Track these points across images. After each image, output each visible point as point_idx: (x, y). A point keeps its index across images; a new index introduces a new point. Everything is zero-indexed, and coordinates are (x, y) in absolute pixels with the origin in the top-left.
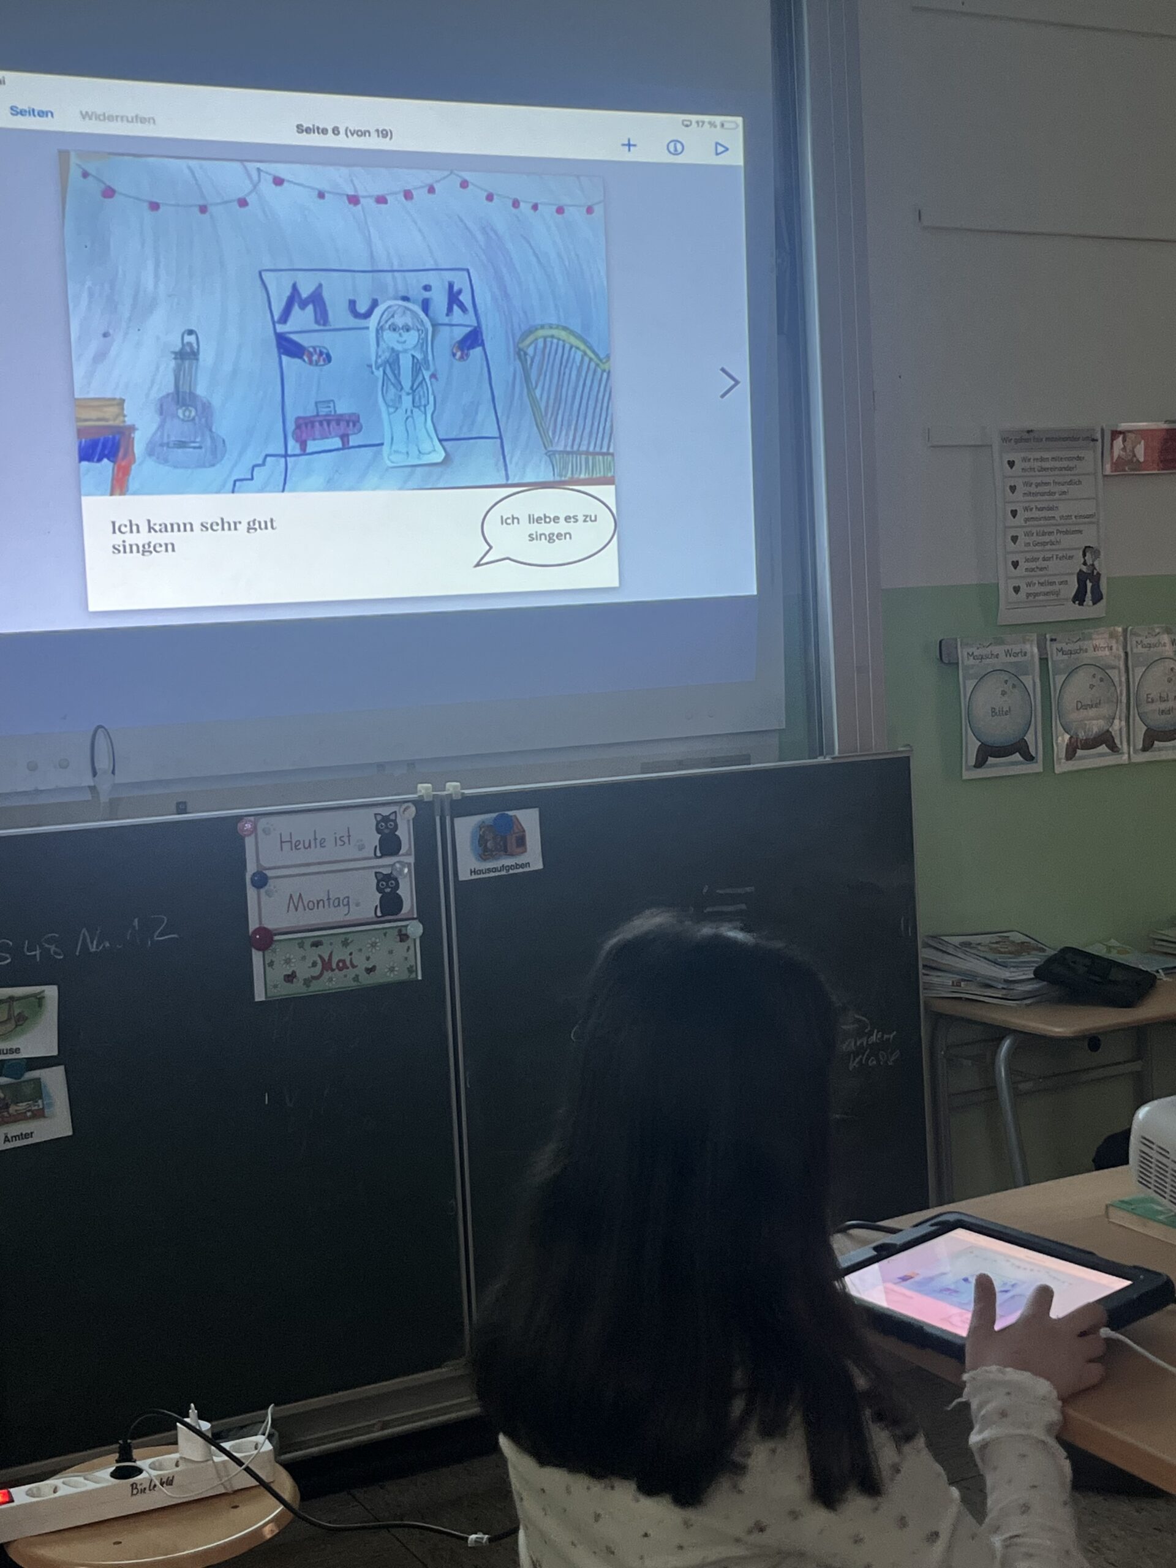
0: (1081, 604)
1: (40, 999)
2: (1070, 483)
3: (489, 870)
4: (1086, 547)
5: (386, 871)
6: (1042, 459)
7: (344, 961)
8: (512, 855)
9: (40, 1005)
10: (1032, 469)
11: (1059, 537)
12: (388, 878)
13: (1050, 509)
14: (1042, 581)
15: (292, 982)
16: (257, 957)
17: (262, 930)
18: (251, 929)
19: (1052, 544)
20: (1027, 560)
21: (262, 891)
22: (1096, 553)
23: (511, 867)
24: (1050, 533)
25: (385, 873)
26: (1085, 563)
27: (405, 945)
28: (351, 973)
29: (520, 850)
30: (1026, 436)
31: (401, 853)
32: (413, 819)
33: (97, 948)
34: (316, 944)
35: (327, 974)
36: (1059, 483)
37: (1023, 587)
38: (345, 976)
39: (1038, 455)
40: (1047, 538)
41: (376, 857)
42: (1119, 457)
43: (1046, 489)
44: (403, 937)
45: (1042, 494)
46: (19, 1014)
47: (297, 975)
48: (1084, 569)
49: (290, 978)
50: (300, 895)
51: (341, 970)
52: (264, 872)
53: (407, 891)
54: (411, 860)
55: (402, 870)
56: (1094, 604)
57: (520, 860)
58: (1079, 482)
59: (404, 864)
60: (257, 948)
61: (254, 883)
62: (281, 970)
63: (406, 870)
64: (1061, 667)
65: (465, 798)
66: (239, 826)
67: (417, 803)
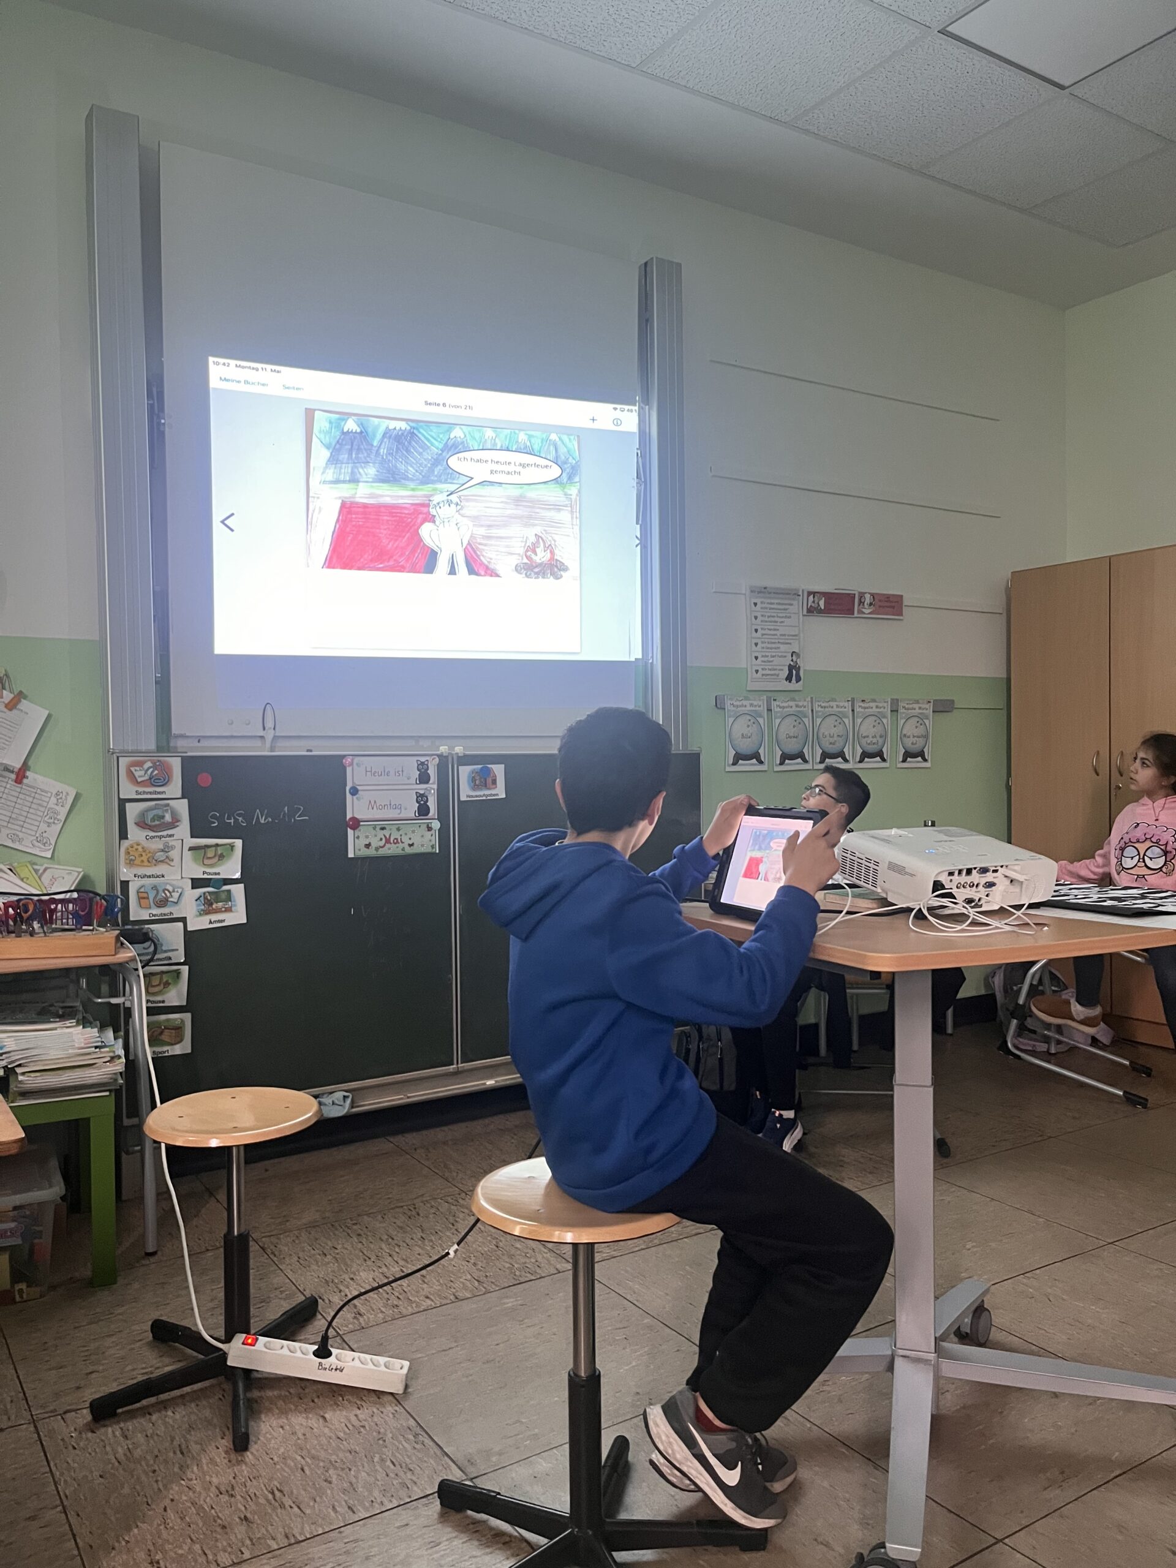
0: (790, 682)
1: (232, 847)
2: (786, 617)
3: (477, 796)
4: (794, 652)
5: (422, 792)
6: (771, 604)
7: (397, 839)
8: (489, 789)
9: (232, 850)
10: (767, 608)
11: (779, 645)
12: (422, 795)
13: (775, 630)
14: (770, 667)
15: (368, 848)
16: (350, 832)
17: (353, 819)
18: (348, 818)
19: (775, 648)
20: (763, 656)
21: (355, 797)
22: (798, 656)
23: (488, 795)
24: (774, 643)
26: (792, 660)
27: (430, 833)
28: (401, 845)
29: (494, 786)
30: (763, 590)
31: (431, 782)
32: (438, 765)
33: (265, 820)
34: (383, 829)
35: (388, 846)
36: (780, 617)
37: (760, 670)
38: (397, 847)
39: (769, 601)
40: (773, 646)
41: (416, 783)
42: (811, 606)
43: (773, 619)
44: (429, 829)
45: (771, 622)
46: (222, 854)
47: (372, 844)
48: (792, 663)
49: (368, 846)
50: (375, 802)
51: (395, 844)
52: (358, 787)
53: (432, 804)
54: (435, 786)
55: (430, 791)
56: (797, 682)
57: (493, 792)
58: (790, 617)
59: (431, 788)
60: (351, 828)
61: (350, 792)
62: (363, 841)
63: (433, 791)
64: (779, 715)
65: (465, 756)
66: (344, 761)
67: (440, 756)
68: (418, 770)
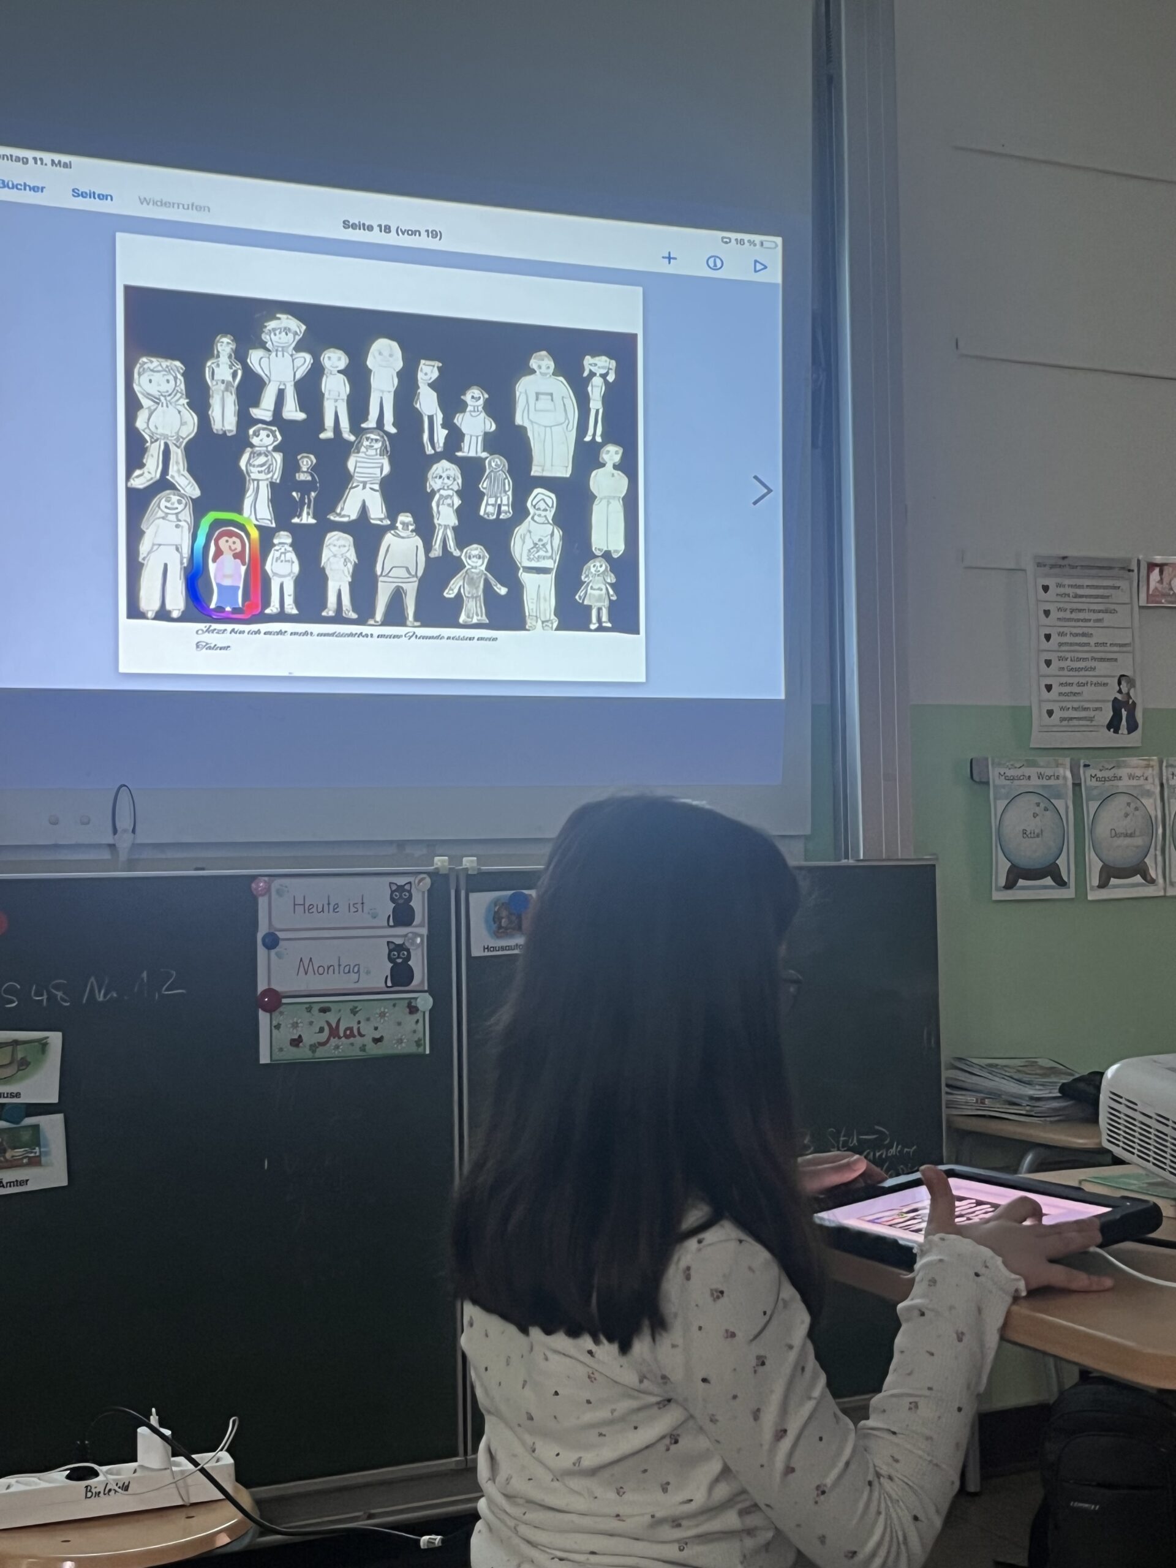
0: (1115, 732)
1: (43, 1045)
2: (1106, 611)
3: (503, 948)
4: (1121, 676)
5: (399, 941)
6: (1077, 586)
7: (351, 1029)
9: (43, 1052)
10: (1068, 594)
11: (1093, 664)
12: (400, 948)
13: (1084, 635)
14: (1076, 705)
15: (297, 1046)
16: (263, 1017)
17: (269, 992)
18: (259, 991)
19: (1086, 669)
20: (1061, 685)
21: (273, 952)
22: (1131, 683)
24: (1085, 659)
25: (397, 943)
26: (1120, 691)
27: (414, 1017)
28: (358, 1041)
30: (1061, 562)
31: (414, 923)
32: (429, 891)
33: (105, 995)
34: (324, 1010)
35: (334, 1041)
36: (1094, 611)
37: (1057, 711)
38: (352, 1044)
39: (1073, 582)
40: (1081, 664)
41: (389, 926)
42: (1156, 589)
43: (1081, 616)
44: (413, 1009)
45: (1078, 620)
46: (22, 1058)
47: (304, 1039)
48: (1119, 697)
49: (296, 1042)
50: (311, 958)
51: (347, 1037)
52: (277, 933)
53: (418, 964)
54: (424, 931)
55: (413, 943)
56: (1129, 732)
58: (1114, 611)
59: (416, 935)
60: (265, 1010)
61: (264, 944)
62: (286, 1034)
63: (418, 940)
64: (1095, 792)
65: (482, 874)
66: (253, 885)
67: (434, 875)
68: (392, 900)
